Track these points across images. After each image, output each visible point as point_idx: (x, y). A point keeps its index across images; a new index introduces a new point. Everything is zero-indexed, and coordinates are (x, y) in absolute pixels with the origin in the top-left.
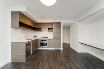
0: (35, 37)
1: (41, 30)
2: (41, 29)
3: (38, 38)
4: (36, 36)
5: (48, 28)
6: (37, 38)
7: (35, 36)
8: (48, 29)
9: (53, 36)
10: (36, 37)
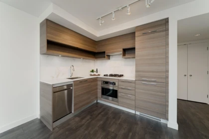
0: (92, 74)
1: (104, 57)
2: (104, 52)
3: (99, 75)
4: (95, 70)
5: (122, 50)
6: (97, 74)
7: (93, 71)
8: (122, 53)
9: (137, 71)
10: (95, 73)
